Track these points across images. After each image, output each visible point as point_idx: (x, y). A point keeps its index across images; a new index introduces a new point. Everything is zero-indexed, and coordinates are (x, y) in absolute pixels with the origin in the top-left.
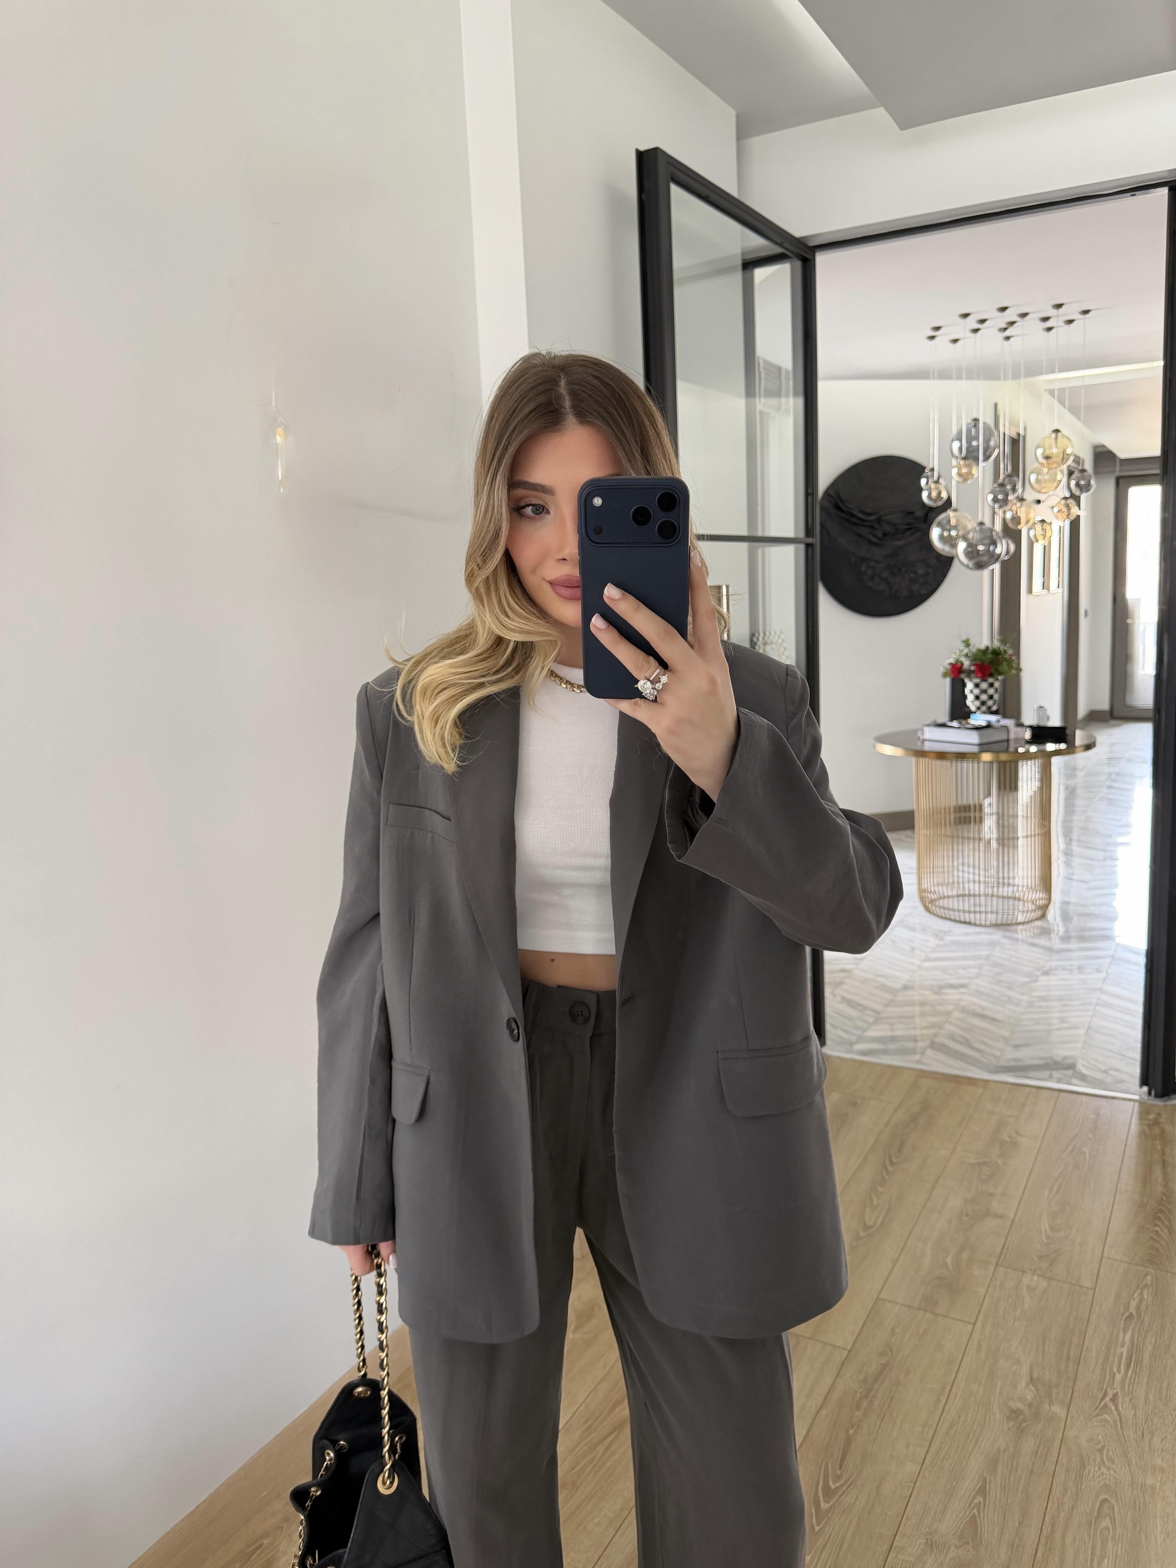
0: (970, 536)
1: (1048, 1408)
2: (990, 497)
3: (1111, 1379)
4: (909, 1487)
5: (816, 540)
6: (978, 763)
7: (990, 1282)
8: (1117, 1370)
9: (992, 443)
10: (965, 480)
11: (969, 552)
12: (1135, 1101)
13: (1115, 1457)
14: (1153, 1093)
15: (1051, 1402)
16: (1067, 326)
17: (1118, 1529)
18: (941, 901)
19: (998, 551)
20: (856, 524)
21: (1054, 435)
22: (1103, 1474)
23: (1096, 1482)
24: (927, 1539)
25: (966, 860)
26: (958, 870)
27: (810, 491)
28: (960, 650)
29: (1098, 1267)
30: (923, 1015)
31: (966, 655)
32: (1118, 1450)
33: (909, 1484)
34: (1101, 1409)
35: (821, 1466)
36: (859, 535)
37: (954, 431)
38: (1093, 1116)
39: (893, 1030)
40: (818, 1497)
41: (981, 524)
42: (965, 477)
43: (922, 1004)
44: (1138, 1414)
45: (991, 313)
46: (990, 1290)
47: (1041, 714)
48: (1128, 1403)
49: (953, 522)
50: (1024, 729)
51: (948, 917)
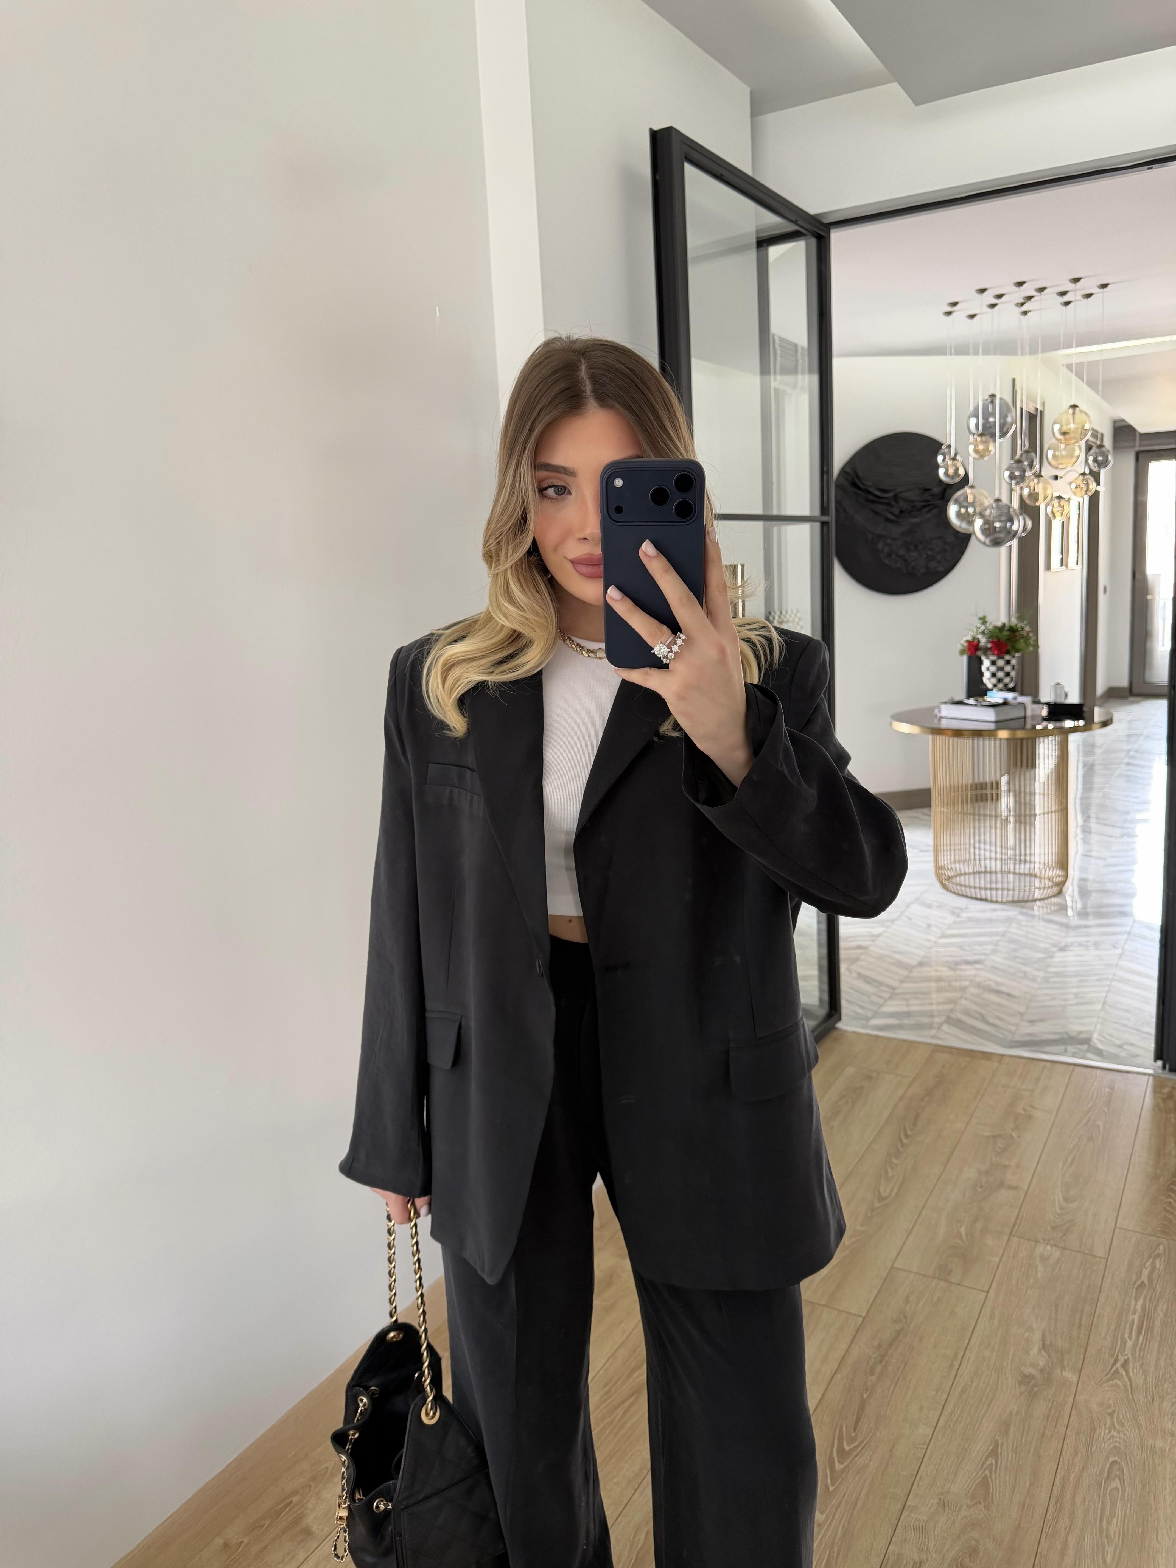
0: (987, 512)
1: (1060, 1373)
2: (1007, 473)
3: (1123, 1345)
4: (922, 1448)
5: (831, 518)
6: (995, 739)
7: (1004, 1251)
8: (1129, 1337)
9: (1009, 419)
10: (982, 457)
11: (986, 529)
12: (1149, 1075)
13: (1125, 1421)
14: (1167, 1067)
15: (1063, 1368)
16: (1086, 300)
17: (1127, 1490)
18: (958, 878)
19: (1015, 528)
20: (872, 502)
21: (1071, 411)
22: (1113, 1437)
23: (1106, 1445)
24: (940, 1499)
25: (982, 837)
26: (974, 848)
27: (825, 469)
28: (977, 628)
29: (1111, 1236)
30: (939, 990)
31: (983, 633)
32: (1128, 1414)
33: (921, 1446)
34: (1113, 1374)
35: (836, 1429)
36: (877, 513)
37: (971, 407)
38: (1107, 1090)
39: (908, 1005)
40: (833, 1458)
41: (998, 500)
42: (981, 454)
43: (939, 980)
44: (1148, 1379)
45: (1008, 288)
46: (1003, 1259)
47: (1058, 691)
48: (1138, 1368)
49: (970, 499)
50: (1041, 706)
51: (965, 894)
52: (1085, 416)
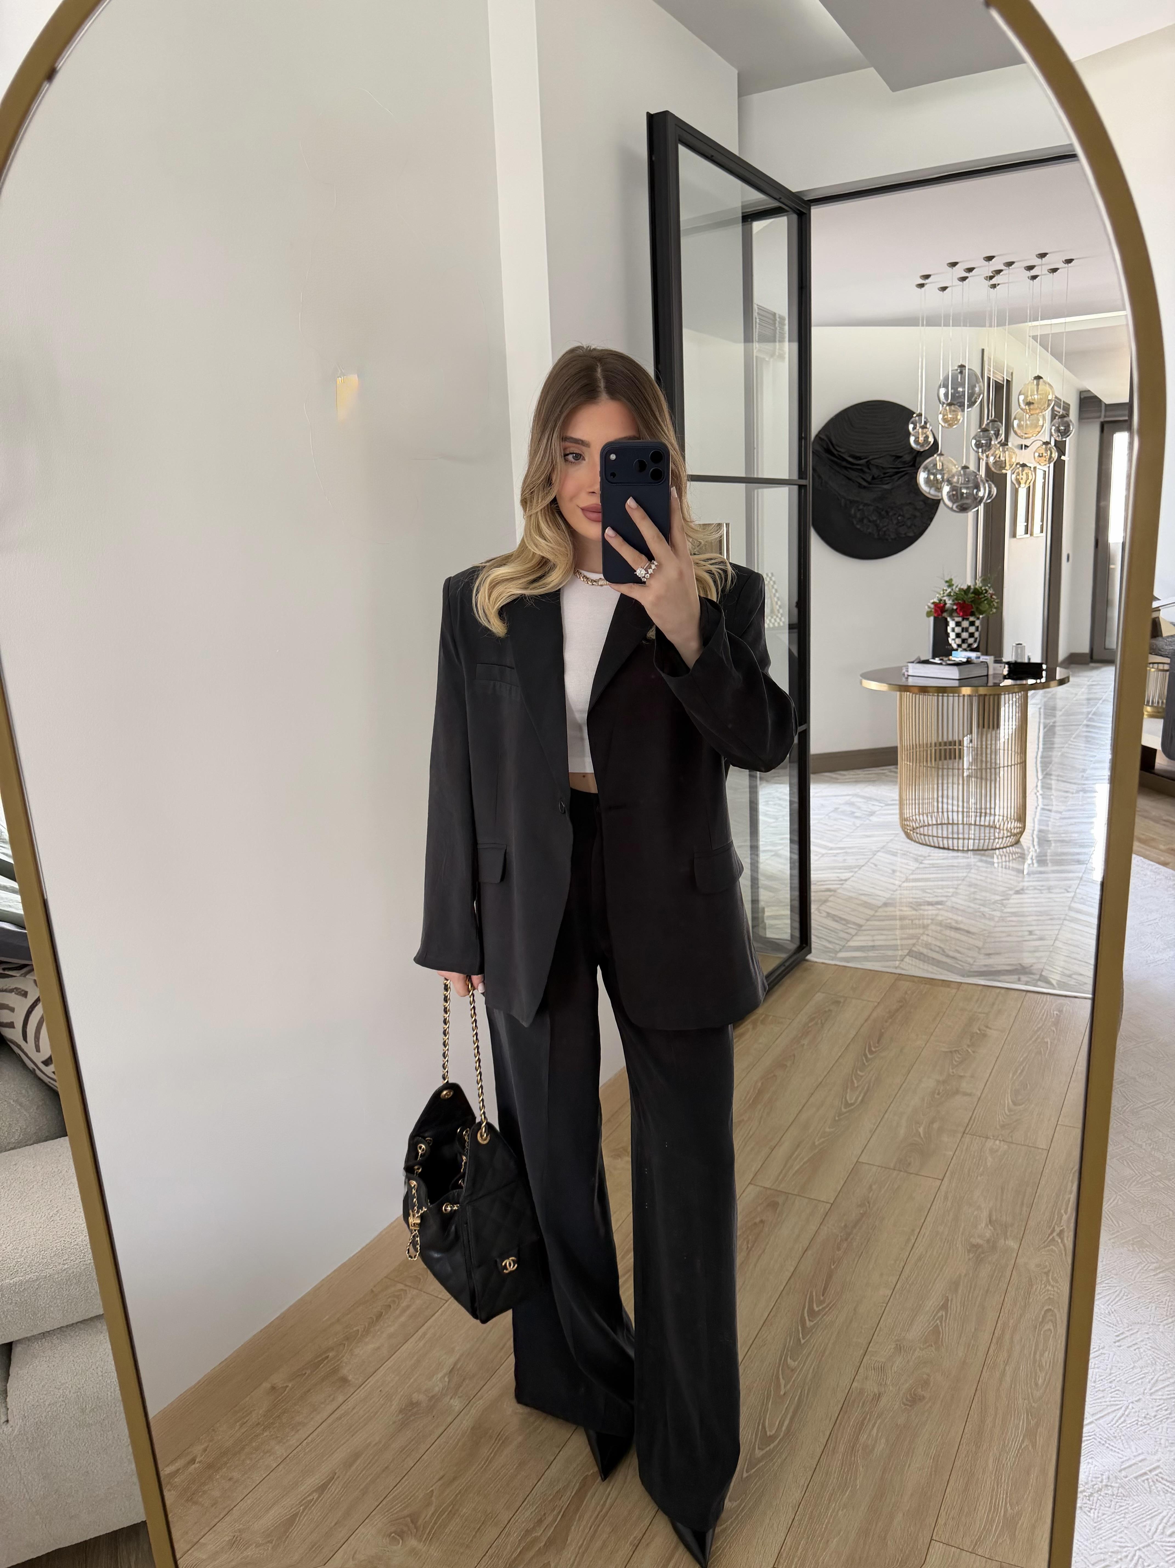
0: (955, 479)
1: (1003, 1242)
2: (974, 442)
3: (1060, 1221)
5: (809, 482)
6: (959, 696)
7: (957, 1146)
8: (1065, 1213)
9: (977, 389)
10: (951, 425)
11: (953, 495)
13: (1059, 1279)
15: (1006, 1238)
16: (1051, 274)
18: (922, 829)
19: (981, 494)
20: (847, 469)
21: (1035, 382)
22: (1048, 1290)
24: (897, 1345)
26: (938, 801)
27: (803, 434)
28: (943, 590)
29: (1053, 1131)
30: (902, 928)
31: (949, 595)
32: (1062, 1274)
33: (882, 1305)
34: (1050, 1243)
35: (807, 1294)
36: (851, 480)
37: (941, 377)
38: (1056, 1013)
39: (873, 940)
40: (804, 1317)
41: (965, 468)
42: (949, 423)
43: (902, 918)
45: (978, 262)
46: (957, 1153)
47: (1019, 651)
49: (939, 466)
50: (1003, 665)
51: (928, 843)
52: (1047, 387)
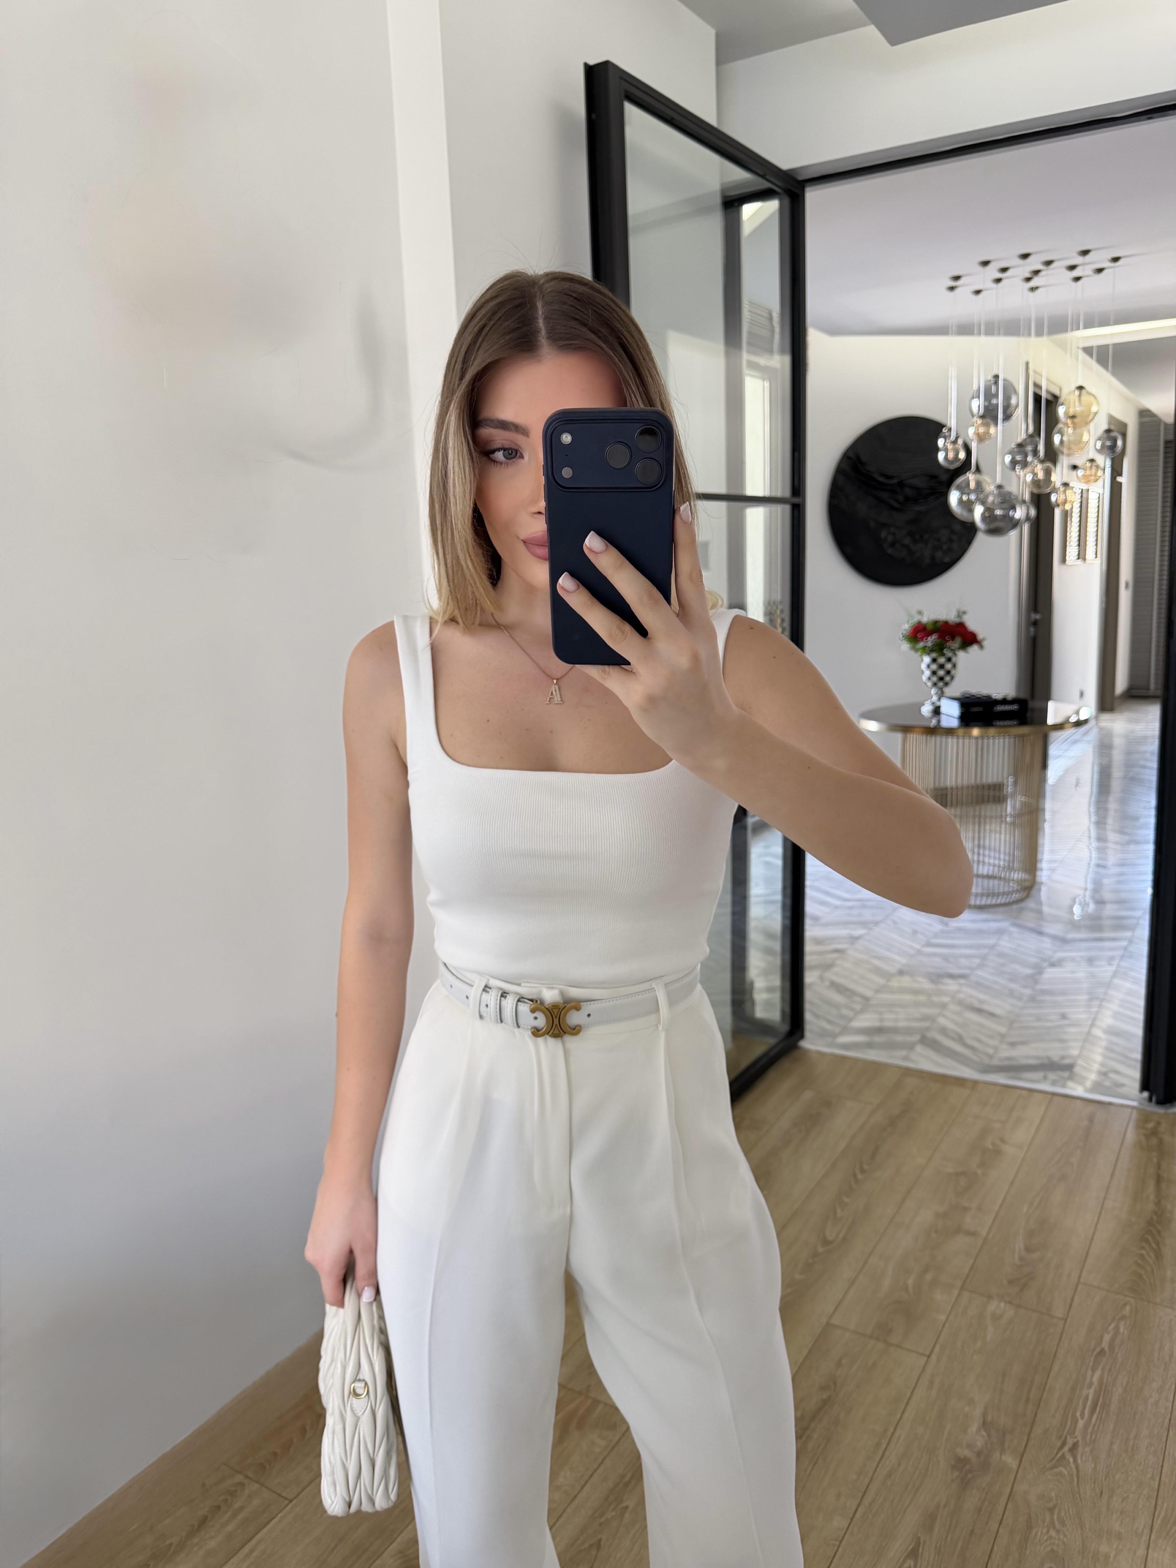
0: (989, 499)
1: (999, 1457)
2: (1008, 459)
3: (1073, 1425)
5: (803, 501)
7: (952, 1308)
8: (1081, 1415)
9: (1013, 401)
11: (986, 517)
12: (1133, 1107)
13: (1067, 1519)
14: (1153, 1099)
15: (1003, 1451)
16: (1097, 275)
20: (875, 488)
21: (1077, 393)
22: (1051, 1537)
23: (1042, 1547)
27: (797, 448)
29: (1073, 1293)
30: (917, 1004)
32: (1071, 1510)
34: (1058, 1460)
36: (879, 500)
37: (973, 388)
38: (1085, 1124)
39: (881, 1020)
41: (1000, 487)
42: (981, 438)
43: (915, 992)
44: (1098, 1468)
45: (1012, 260)
46: (951, 1318)
48: (1088, 1453)
49: (973, 485)
52: (1092, 398)
